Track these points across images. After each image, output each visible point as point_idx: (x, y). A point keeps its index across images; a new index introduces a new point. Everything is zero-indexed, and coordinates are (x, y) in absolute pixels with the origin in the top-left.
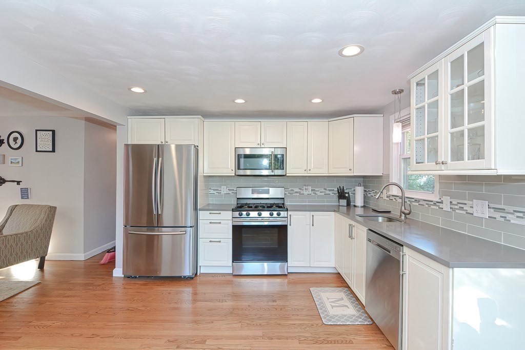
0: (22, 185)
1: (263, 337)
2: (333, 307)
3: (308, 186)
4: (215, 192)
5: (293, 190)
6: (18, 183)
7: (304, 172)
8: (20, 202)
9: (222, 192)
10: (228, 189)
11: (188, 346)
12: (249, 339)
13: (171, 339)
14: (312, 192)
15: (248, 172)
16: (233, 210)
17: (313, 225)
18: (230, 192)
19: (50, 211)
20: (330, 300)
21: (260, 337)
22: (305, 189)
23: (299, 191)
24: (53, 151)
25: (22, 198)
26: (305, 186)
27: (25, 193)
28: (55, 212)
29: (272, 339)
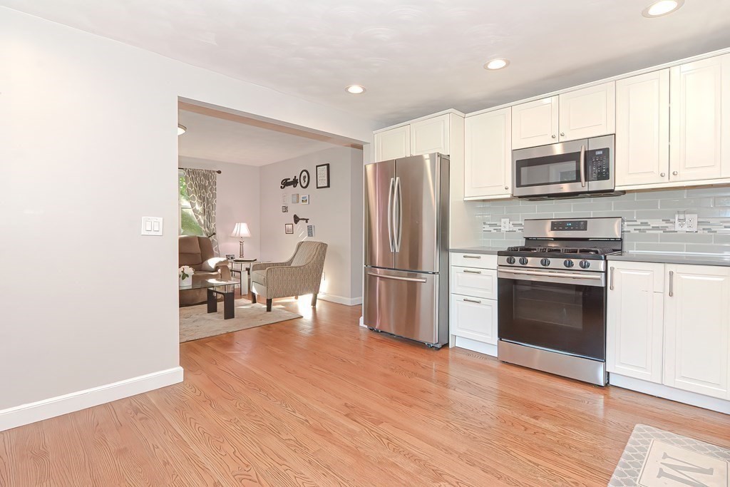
0: (309, 224)
1: (460, 456)
2: (661, 473)
3: (684, 213)
4: (491, 229)
5: (646, 224)
6: (307, 220)
7: (659, 179)
8: (305, 238)
9: (503, 229)
10: (511, 223)
11: (359, 419)
12: (438, 447)
13: (349, 404)
14: (702, 227)
15: (538, 190)
16: (500, 254)
17: (671, 294)
18: (516, 229)
19: (321, 248)
20: (667, 461)
21: (456, 452)
22: (679, 220)
23: (664, 224)
24: (328, 186)
25: (309, 236)
26: (679, 213)
27: (310, 231)
28: (325, 249)
29: (474, 465)
